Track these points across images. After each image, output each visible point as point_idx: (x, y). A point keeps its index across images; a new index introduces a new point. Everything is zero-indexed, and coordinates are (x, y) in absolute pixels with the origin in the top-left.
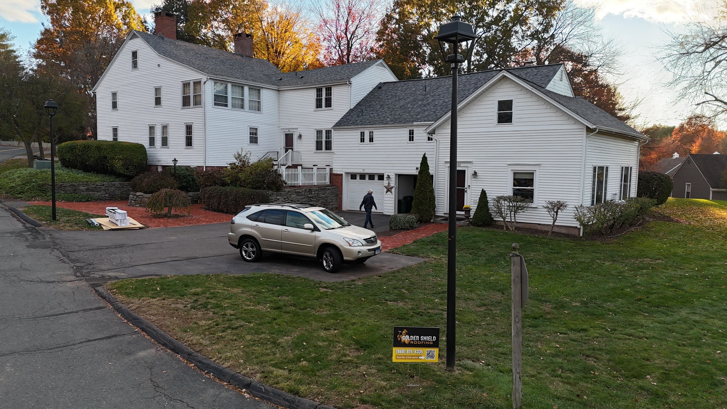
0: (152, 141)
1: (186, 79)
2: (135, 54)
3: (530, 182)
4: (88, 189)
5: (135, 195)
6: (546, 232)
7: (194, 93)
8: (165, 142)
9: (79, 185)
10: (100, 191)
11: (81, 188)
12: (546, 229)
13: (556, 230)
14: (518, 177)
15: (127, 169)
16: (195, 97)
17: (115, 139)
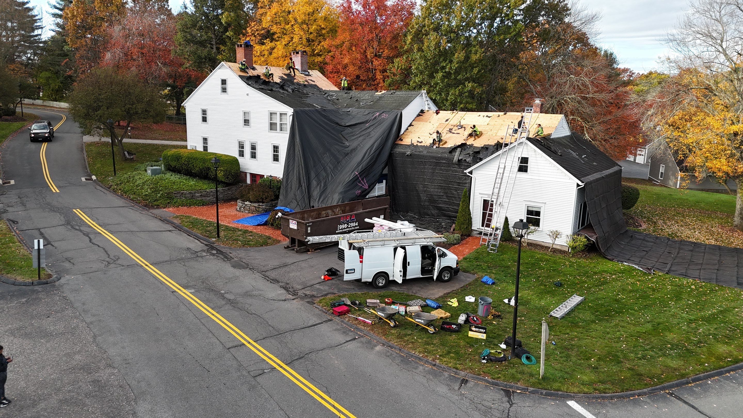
0: (242, 154)
1: (273, 110)
2: (224, 82)
3: (538, 214)
4: (201, 195)
5: (244, 204)
6: (547, 248)
7: (281, 121)
8: (253, 156)
9: (195, 193)
10: (210, 196)
11: (197, 195)
12: (547, 245)
13: (554, 246)
14: (530, 209)
15: (227, 178)
16: (281, 124)
17: (205, 148)
